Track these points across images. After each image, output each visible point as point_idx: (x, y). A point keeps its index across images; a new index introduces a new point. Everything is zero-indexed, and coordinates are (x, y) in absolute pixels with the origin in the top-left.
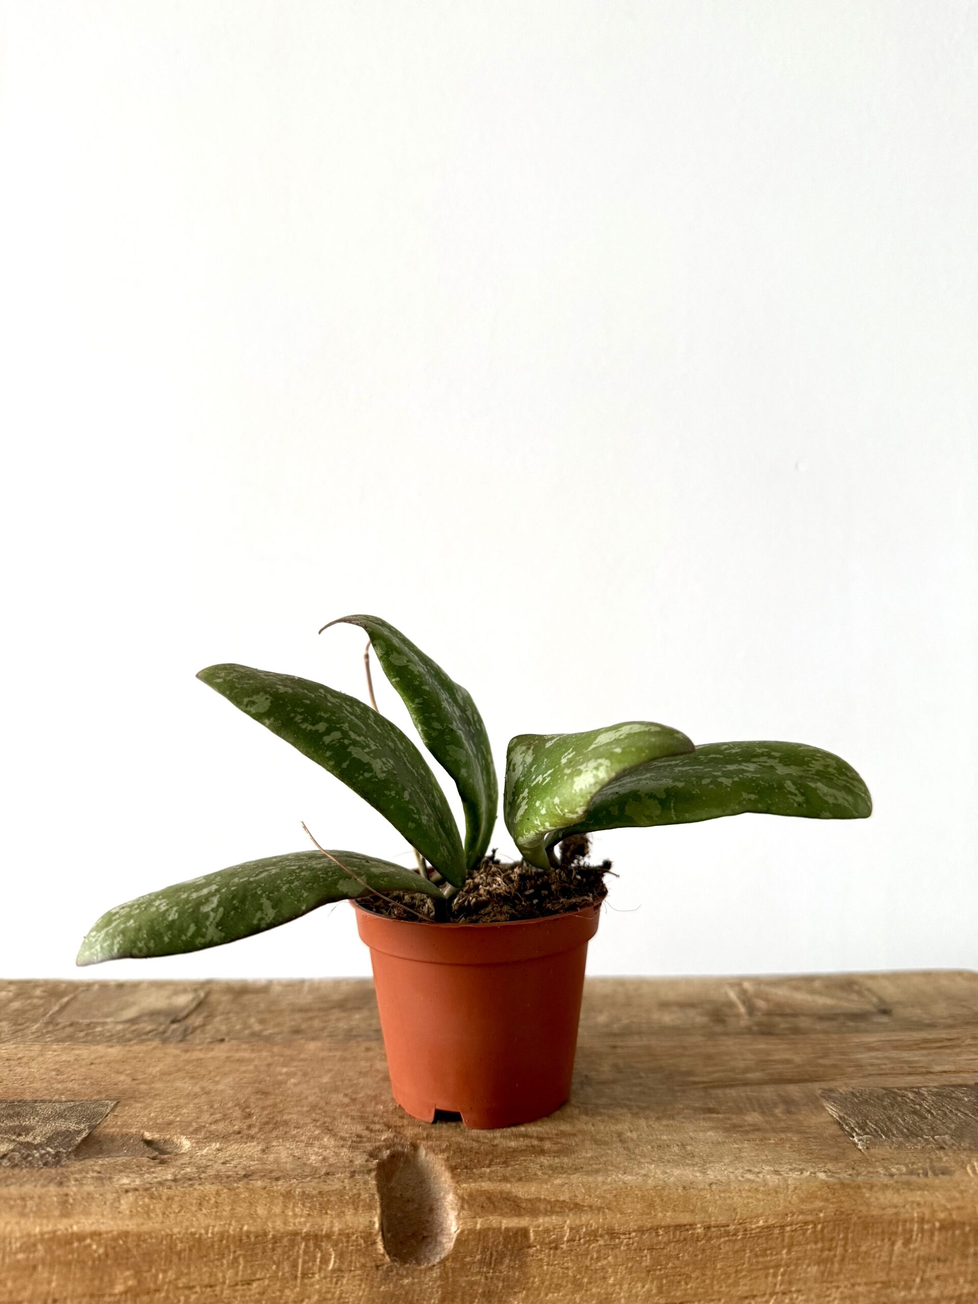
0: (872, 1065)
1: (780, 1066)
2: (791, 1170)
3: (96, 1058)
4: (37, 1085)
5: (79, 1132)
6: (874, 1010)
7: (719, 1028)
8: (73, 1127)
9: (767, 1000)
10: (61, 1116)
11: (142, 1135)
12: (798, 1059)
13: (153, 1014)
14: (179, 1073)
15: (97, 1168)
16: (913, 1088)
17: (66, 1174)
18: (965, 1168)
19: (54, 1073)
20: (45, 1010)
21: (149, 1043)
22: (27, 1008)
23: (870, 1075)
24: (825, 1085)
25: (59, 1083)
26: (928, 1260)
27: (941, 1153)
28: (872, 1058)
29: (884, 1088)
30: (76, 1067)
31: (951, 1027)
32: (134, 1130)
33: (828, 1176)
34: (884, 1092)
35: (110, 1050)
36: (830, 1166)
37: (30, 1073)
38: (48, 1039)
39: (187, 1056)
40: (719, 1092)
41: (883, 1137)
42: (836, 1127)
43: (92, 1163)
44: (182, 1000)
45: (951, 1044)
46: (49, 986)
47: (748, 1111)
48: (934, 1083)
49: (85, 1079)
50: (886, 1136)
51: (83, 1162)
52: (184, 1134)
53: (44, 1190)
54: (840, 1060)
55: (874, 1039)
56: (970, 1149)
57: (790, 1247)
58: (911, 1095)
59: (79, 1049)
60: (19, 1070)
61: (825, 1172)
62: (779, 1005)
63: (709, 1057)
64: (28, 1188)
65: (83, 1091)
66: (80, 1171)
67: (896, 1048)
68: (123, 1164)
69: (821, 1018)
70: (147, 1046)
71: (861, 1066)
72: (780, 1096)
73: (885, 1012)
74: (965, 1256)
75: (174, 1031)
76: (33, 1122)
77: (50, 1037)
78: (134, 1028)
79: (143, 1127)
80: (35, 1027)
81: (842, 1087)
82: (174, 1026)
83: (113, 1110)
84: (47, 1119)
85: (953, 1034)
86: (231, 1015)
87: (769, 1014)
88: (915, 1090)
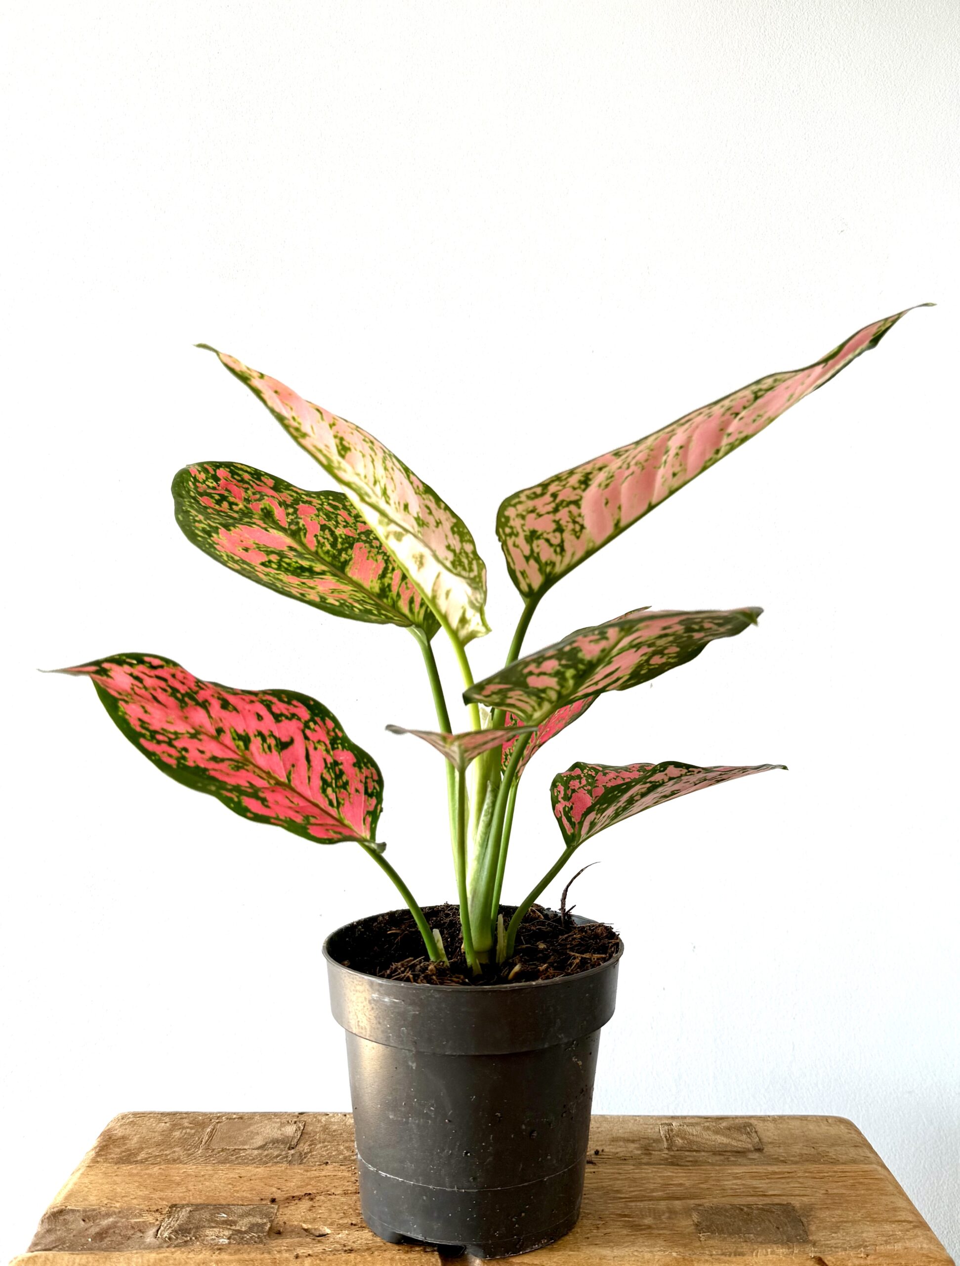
0: (731, 1189)
1: (674, 1188)
2: (659, 1251)
3: (251, 1176)
4: (224, 1194)
5: (265, 1224)
6: (753, 1149)
7: (645, 1159)
8: (260, 1221)
9: (682, 1138)
10: (248, 1214)
11: (301, 1226)
12: (688, 1183)
13: (275, 1141)
14: (309, 1187)
15: (284, 1244)
16: (749, 1205)
17: (270, 1248)
18: (752, 1252)
19: (230, 1186)
20: (199, 1139)
21: (281, 1165)
22: (185, 1136)
23: (728, 1196)
24: (697, 1202)
25: (237, 1192)
27: (744, 1244)
28: (733, 1184)
29: (730, 1205)
30: (242, 1182)
31: (796, 1163)
32: (296, 1223)
33: (677, 1255)
34: (730, 1207)
35: (258, 1170)
36: (681, 1250)
37: (216, 1187)
38: (214, 1162)
39: (309, 1174)
40: (633, 1204)
41: (717, 1234)
42: (693, 1227)
43: (281, 1242)
44: (290, 1130)
45: (790, 1176)
46: (191, 1119)
47: (647, 1216)
48: (761, 1201)
49: (251, 1190)
50: (719, 1234)
51: (276, 1241)
52: (325, 1226)
53: (262, 1256)
54: (714, 1185)
55: (741, 1171)
56: (761, 1243)
58: (745, 1209)
59: (238, 1169)
60: (207, 1184)
61: (677, 1252)
62: (691, 1142)
63: (634, 1180)
64: (253, 1255)
65: (254, 1198)
66: (277, 1246)
67: (753, 1178)
68: (298, 1243)
69: (715, 1153)
70: (279, 1167)
71: (724, 1190)
72: (668, 1208)
73: (759, 1150)
75: (292, 1155)
76: (235, 1218)
77: (213, 1160)
78: (266, 1153)
79: (300, 1221)
80: (199, 1152)
81: (707, 1202)
82: (292, 1152)
83: (278, 1210)
84: (242, 1216)
85: (794, 1167)
86: (326, 1143)
87: (681, 1149)
88: (749, 1206)
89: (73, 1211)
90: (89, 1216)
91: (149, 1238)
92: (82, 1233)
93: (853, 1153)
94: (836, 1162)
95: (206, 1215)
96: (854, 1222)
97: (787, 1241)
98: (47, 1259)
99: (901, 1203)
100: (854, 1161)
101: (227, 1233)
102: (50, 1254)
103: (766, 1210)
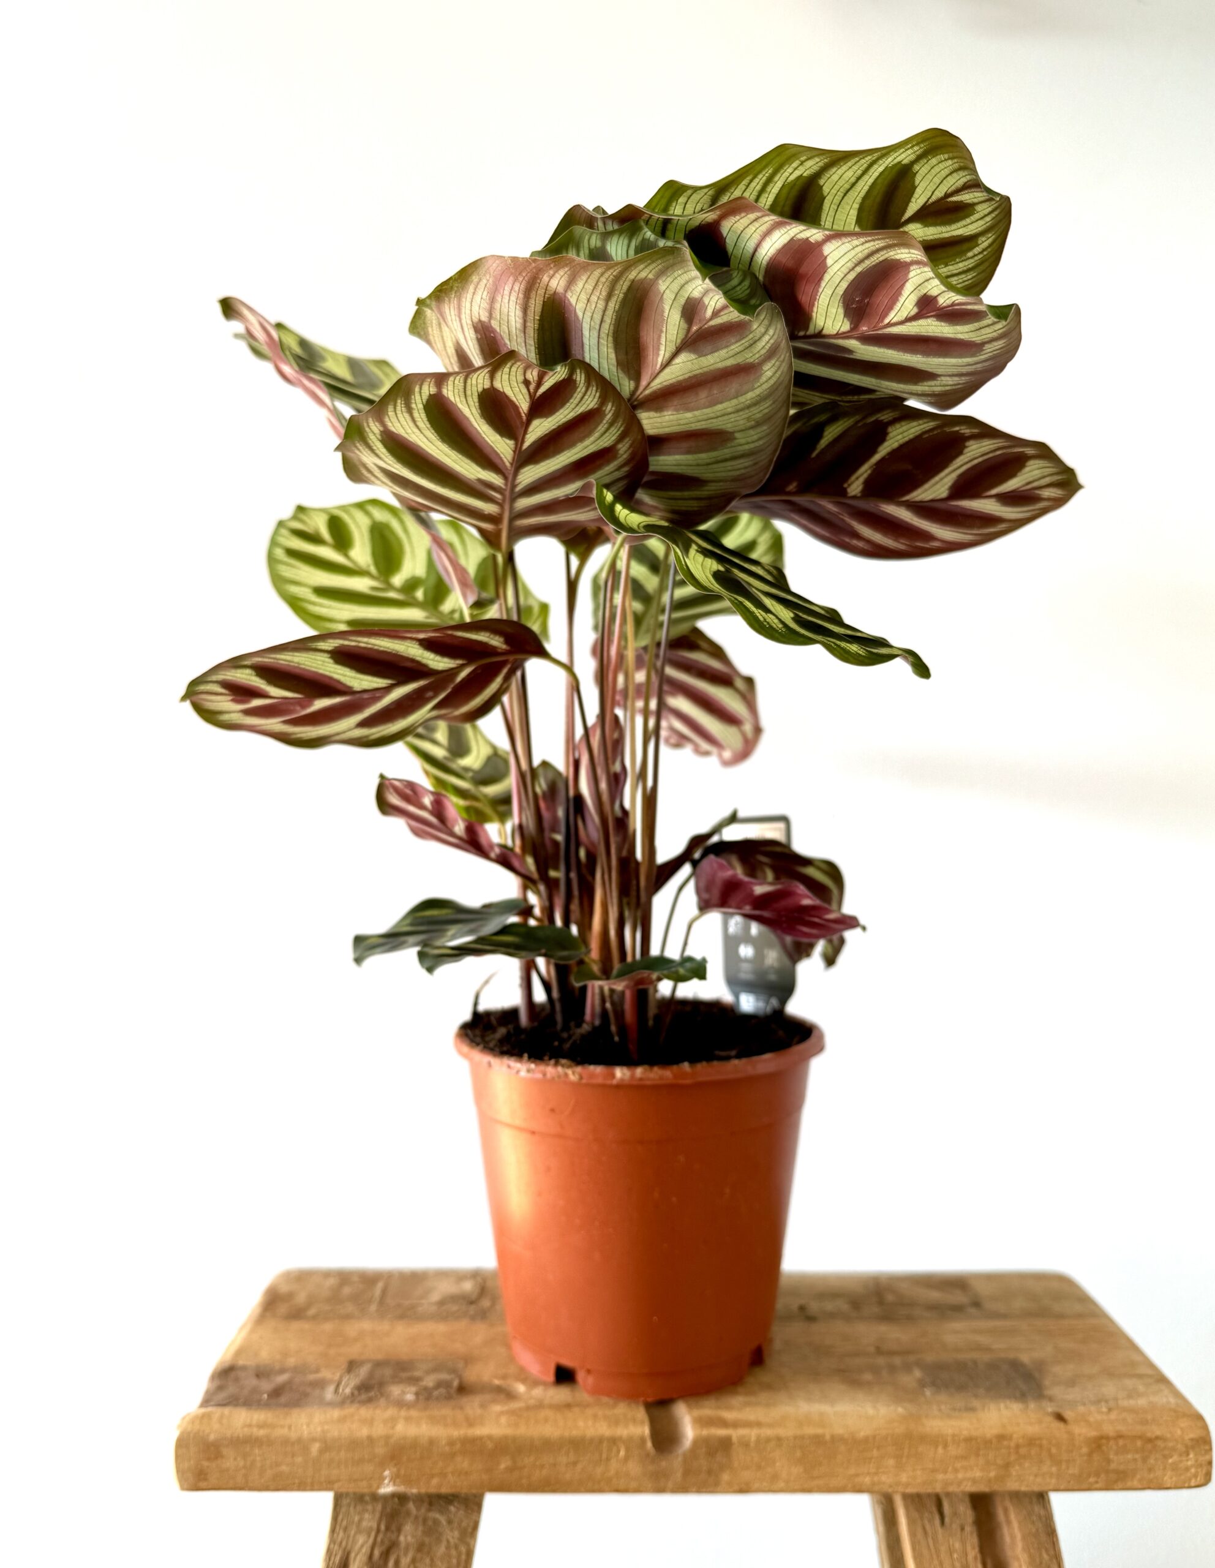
0: (954, 1344)
2: (883, 1407)
3: (432, 1332)
4: (404, 1350)
5: (453, 1381)
6: (969, 1304)
8: (447, 1377)
9: (892, 1293)
10: (435, 1370)
11: (492, 1383)
12: (906, 1339)
13: (454, 1299)
15: (477, 1400)
16: (975, 1360)
17: (462, 1403)
18: (985, 1408)
19: (412, 1341)
20: (371, 1294)
21: (462, 1321)
22: (356, 1292)
23: (950, 1351)
24: (918, 1357)
25: (419, 1348)
26: (957, 1458)
27: (974, 1399)
28: (954, 1339)
29: (954, 1360)
30: (422, 1338)
31: (1019, 1317)
32: (486, 1380)
33: (904, 1411)
34: (954, 1362)
35: (438, 1326)
36: (908, 1405)
37: (396, 1342)
38: (390, 1317)
39: (492, 1330)
41: (943, 1389)
42: (917, 1383)
43: (472, 1398)
44: (468, 1286)
46: (362, 1275)
47: (865, 1372)
48: (986, 1357)
49: (434, 1346)
50: (947, 1389)
51: (467, 1398)
52: (517, 1382)
53: (454, 1412)
54: (933, 1340)
55: (963, 1326)
56: (993, 1398)
57: (878, 1448)
58: (971, 1364)
59: (416, 1325)
60: (386, 1340)
61: (903, 1408)
62: (902, 1297)
64: (443, 1411)
65: (438, 1353)
66: (468, 1402)
67: (974, 1332)
68: (491, 1399)
69: (929, 1308)
71: (945, 1345)
72: (887, 1363)
73: (977, 1304)
74: (977, 1455)
75: (474, 1311)
76: (421, 1374)
77: (389, 1315)
78: (444, 1309)
79: (491, 1378)
80: (373, 1307)
81: (929, 1358)
82: (472, 1308)
83: (465, 1367)
84: (428, 1372)
87: (894, 1303)
88: (975, 1362)
89: (244, 1368)
90: (261, 1373)
91: (329, 1394)
92: (255, 1390)
93: (1078, 1308)
94: (1061, 1316)
95: (388, 1372)
96: (1090, 1377)
97: (1022, 1397)
98: (222, 1417)
99: (1137, 1358)
100: (1080, 1316)
101: (413, 1389)
102: (226, 1411)
103: (993, 1366)
